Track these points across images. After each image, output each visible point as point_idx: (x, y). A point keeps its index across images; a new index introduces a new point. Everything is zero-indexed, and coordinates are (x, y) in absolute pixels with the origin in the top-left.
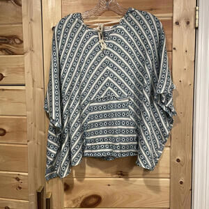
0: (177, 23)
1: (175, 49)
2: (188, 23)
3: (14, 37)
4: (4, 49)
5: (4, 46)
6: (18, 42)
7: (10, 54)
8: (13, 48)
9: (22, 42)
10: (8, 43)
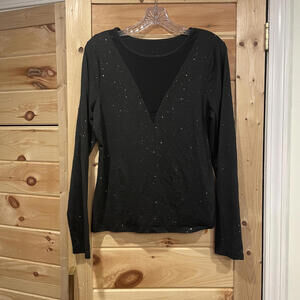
0: (242, 44)
1: (239, 77)
2: (256, 44)
3: (46, 69)
4: (36, 83)
5: (36, 79)
6: (51, 74)
7: (42, 89)
8: (45, 81)
9: (55, 73)
10: (40, 76)
